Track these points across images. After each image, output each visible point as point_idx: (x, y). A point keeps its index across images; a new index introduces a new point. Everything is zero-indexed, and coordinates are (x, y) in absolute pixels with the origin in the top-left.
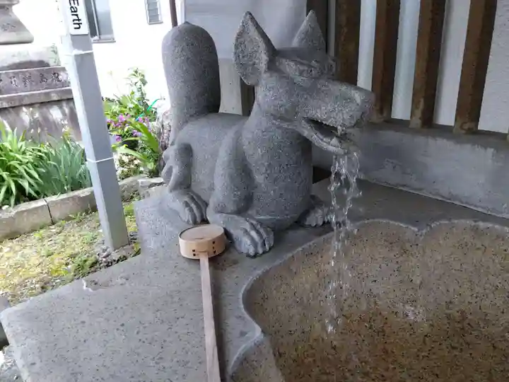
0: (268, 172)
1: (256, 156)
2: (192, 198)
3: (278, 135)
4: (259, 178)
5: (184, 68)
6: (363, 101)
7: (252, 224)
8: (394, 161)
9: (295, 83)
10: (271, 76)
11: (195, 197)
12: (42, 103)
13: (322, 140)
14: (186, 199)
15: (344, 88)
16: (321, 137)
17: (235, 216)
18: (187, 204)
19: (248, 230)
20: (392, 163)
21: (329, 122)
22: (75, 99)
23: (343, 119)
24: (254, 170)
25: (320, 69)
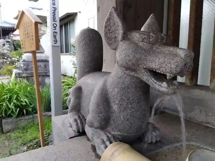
0: (120, 103)
1: (114, 93)
2: (79, 117)
3: (128, 80)
4: (115, 107)
5: (84, 48)
6: (186, 55)
7: (108, 136)
8: (201, 108)
9: (139, 46)
10: (124, 43)
11: (81, 117)
12: (43, 76)
13: (156, 83)
14: (76, 117)
15: (171, 49)
16: (155, 81)
17: (98, 130)
18: (76, 120)
19: (105, 140)
20: (199, 109)
21: (161, 71)
22: (50, 72)
23: (171, 68)
24: (112, 101)
25: (155, 38)
